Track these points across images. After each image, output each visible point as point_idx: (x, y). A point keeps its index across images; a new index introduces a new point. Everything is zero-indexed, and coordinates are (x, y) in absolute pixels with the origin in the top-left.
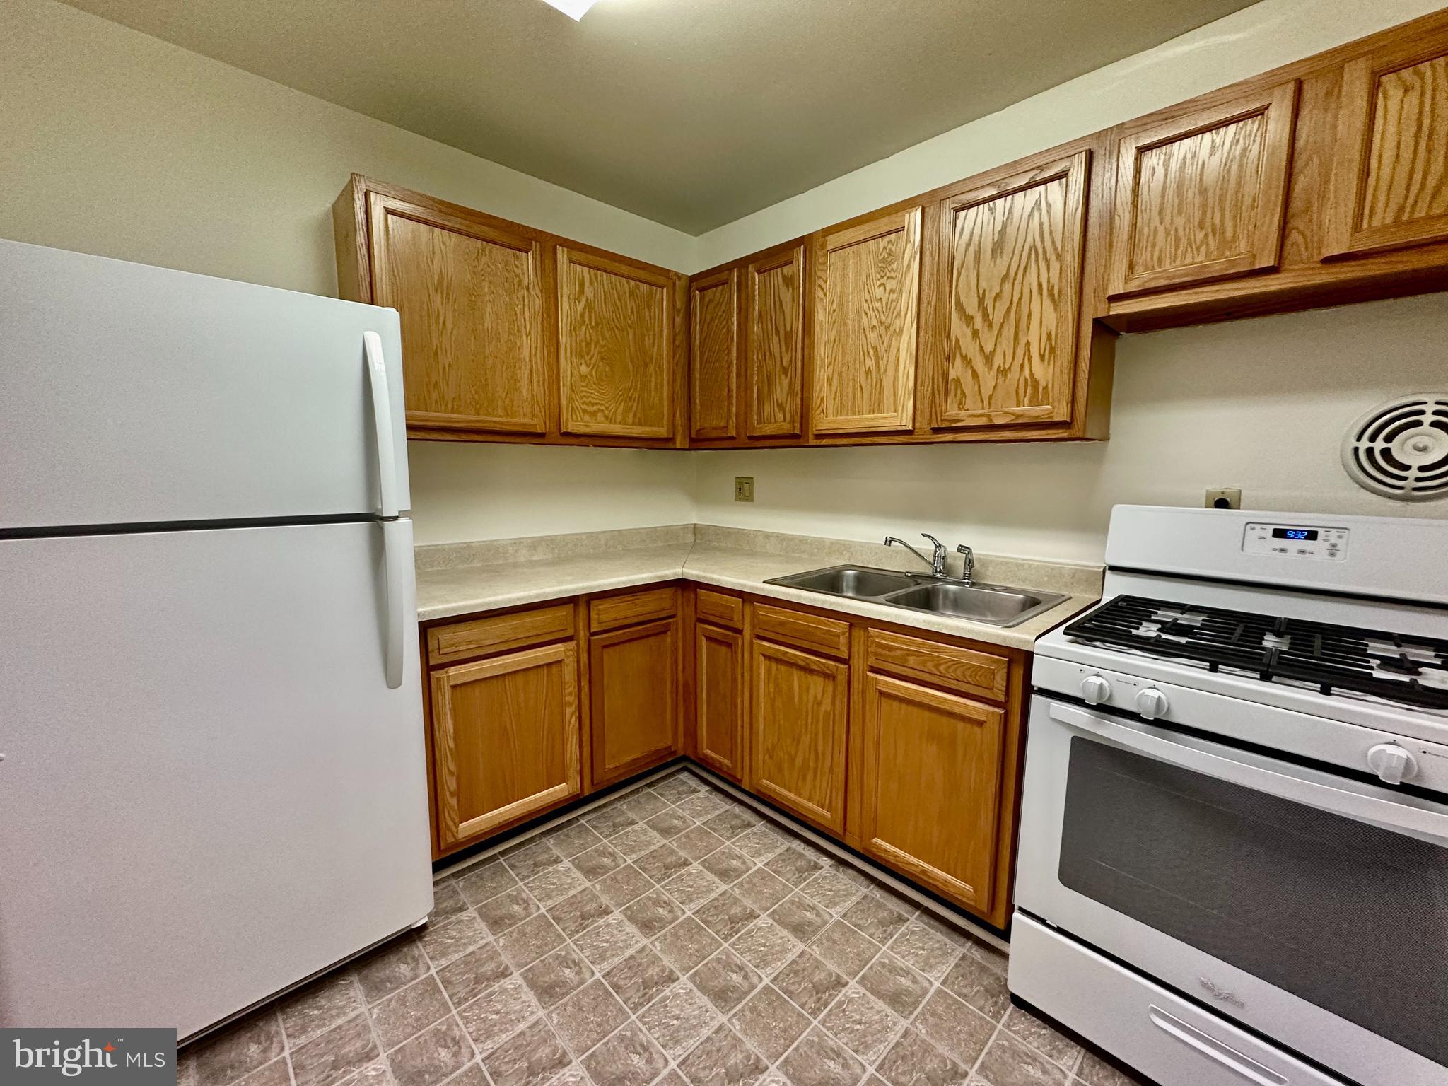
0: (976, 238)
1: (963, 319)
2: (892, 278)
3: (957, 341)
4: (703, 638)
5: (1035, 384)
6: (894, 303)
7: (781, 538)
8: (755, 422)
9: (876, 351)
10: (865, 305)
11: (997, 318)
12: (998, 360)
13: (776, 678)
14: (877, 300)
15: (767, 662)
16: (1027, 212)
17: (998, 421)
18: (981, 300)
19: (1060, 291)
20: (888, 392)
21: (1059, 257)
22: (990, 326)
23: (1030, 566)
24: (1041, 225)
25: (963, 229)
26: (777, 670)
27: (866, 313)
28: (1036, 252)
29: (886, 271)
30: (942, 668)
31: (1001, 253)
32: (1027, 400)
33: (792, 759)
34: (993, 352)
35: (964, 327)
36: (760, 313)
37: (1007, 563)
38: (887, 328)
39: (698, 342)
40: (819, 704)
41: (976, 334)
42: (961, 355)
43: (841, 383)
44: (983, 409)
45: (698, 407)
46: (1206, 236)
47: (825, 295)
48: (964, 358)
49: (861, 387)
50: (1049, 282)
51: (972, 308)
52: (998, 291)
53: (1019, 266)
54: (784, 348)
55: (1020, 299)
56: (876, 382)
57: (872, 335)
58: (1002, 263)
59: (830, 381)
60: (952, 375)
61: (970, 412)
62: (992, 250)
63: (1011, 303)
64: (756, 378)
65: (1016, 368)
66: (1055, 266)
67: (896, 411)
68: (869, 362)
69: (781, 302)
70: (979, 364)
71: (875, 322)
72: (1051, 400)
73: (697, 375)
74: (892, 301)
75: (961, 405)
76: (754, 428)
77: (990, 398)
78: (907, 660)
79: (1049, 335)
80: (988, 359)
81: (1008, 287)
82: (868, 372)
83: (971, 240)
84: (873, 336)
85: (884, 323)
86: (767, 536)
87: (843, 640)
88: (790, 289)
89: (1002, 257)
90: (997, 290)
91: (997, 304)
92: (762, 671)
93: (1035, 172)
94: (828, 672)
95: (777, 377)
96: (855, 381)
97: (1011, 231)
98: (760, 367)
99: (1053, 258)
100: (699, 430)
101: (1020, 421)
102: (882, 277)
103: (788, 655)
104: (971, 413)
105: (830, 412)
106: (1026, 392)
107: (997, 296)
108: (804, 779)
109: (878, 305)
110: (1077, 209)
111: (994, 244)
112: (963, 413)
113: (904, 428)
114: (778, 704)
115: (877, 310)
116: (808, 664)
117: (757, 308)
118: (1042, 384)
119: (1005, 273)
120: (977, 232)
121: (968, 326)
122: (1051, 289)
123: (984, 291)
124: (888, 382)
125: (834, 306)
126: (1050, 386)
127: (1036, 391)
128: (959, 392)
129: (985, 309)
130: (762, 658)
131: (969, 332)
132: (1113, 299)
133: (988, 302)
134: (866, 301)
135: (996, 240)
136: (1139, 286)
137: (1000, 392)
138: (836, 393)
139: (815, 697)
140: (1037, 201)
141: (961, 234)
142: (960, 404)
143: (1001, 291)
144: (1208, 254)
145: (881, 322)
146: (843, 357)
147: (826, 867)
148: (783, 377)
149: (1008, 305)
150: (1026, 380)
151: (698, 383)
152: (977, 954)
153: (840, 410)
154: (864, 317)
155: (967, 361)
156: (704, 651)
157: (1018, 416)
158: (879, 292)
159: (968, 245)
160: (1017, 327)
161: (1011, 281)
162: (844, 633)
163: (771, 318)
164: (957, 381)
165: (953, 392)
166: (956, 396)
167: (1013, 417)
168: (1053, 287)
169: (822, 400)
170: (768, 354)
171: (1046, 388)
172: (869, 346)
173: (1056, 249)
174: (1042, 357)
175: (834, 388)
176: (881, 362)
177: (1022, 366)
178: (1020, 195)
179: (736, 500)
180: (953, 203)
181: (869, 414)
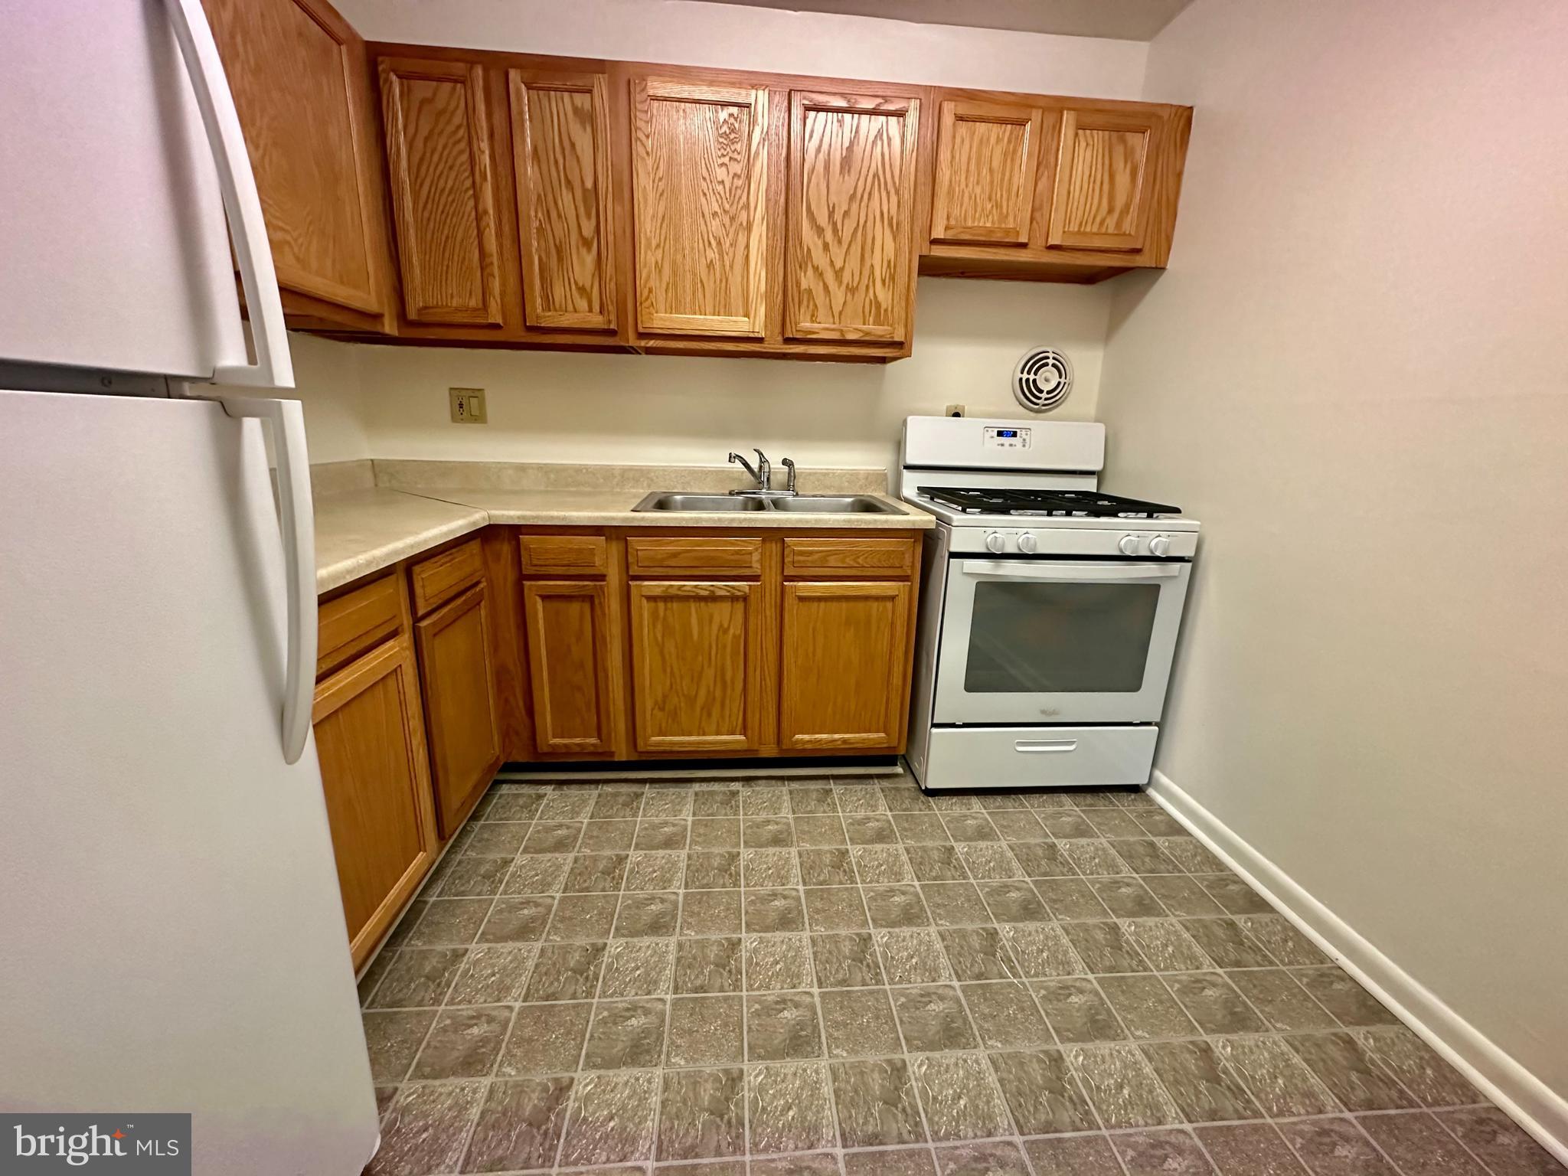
0: (825, 146)
1: (814, 228)
2: (736, 160)
3: (809, 250)
4: (539, 600)
5: (878, 305)
6: (739, 192)
7: (544, 469)
8: (539, 310)
9: (719, 243)
10: (704, 184)
11: (846, 236)
12: (846, 277)
13: (665, 618)
14: (719, 182)
15: (652, 604)
16: (871, 138)
17: (851, 336)
18: (831, 214)
19: (897, 224)
20: (735, 291)
21: (897, 192)
22: (840, 242)
23: (834, 473)
24: (883, 155)
25: (812, 132)
26: (666, 609)
27: (705, 194)
28: (879, 180)
29: (728, 149)
30: (860, 560)
31: (849, 171)
32: (871, 319)
33: (692, 700)
34: (842, 269)
35: (816, 239)
36: (535, 149)
37: (816, 473)
38: (732, 219)
39: (404, 163)
40: (726, 631)
41: (826, 247)
42: (813, 266)
43: (675, 273)
44: (834, 323)
45: (417, 271)
46: (992, 206)
47: (648, 153)
48: (816, 269)
49: (701, 281)
50: (889, 212)
51: (823, 219)
52: (846, 209)
53: (864, 189)
54: (582, 210)
55: (866, 222)
56: (721, 281)
57: (713, 223)
58: (850, 181)
59: (659, 268)
60: (804, 285)
61: (823, 325)
62: (841, 164)
63: (858, 225)
64: (535, 244)
65: (863, 288)
66: (894, 199)
67: (747, 315)
68: (710, 254)
69: (573, 145)
70: (830, 277)
71: (716, 208)
72: (891, 322)
73: (409, 216)
74: (736, 188)
75: (813, 318)
76: (538, 317)
77: (840, 313)
78: (827, 561)
79: (889, 262)
80: (838, 274)
81: (855, 206)
82: (710, 265)
83: (820, 146)
84: (715, 224)
85: (728, 212)
86: (522, 468)
87: (756, 557)
88: (589, 129)
89: (849, 175)
90: (845, 207)
91: (846, 221)
92: (646, 615)
93: (880, 100)
94: (739, 594)
95: (574, 251)
96: (694, 274)
97: (858, 150)
98: (540, 230)
99: (892, 191)
100: (426, 308)
101: (867, 338)
102: (723, 156)
103: (683, 589)
104: (821, 326)
105: (662, 307)
106: (870, 312)
107: (846, 214)
108: (709, 715)
109: (720, 188)
110: (913, 151)
111: (843, 159)
112: (816, 325)
113: (756, 335)
114: (670, 647)
115: (719, 193)
116: (713, 592)
117: (529, 140)
118: (884, 306)
119: (852, 192)
120: (826, 140)
121: (819, 237)
122: (890, 220)
123: (834, 205)
124: (736, 279)
125: (660, 173)
126: (890, 309)
127: (879, 313)
128: (811, 303)
129: (835, 224)
130: (644, 601)
131: (820, 243)
132: (935, 242)
133: (838, 217)
134: (704, 179)
135: (844, 154)
136: (954, 235)
137: (849, 310)
138: (668, 284)
139: (721, 626)
140: (879, 130)
141: (811, 136)
142: (813, 316)
143: (849, 209)
144: (993, 222)
145: (724, 210)
146: (676, 240)
147: (741, 789)
148: (583, 251)
149: (855, 225)
150: (871, 300)
151: (412, 231)
152: (886, 784)
153: (676, 307)
154: (703, 199)
155: (819, 273)
156: (541, 615)
157: (867, 334)
158: (721, 173)
159: (819, 150)
160: (863, 249)
161: (858, 202)
162: (756, 550)
163: (556, 162)
164: (810, 291)
165: (805, 302)
166: (808, 307)
167: (861, 334)
168: (892, 218)
169: (650, 291)
170: (554, 215)
171: (886, 310)
172: (711, 236)
173: (894, 183)
174: (884, 282)
175: (665, 278)
176: (726, 257)
177: (867, 287)
178: (865, 118)
179: (454, 419)
180: (804, 98)
181: (714, 315)
